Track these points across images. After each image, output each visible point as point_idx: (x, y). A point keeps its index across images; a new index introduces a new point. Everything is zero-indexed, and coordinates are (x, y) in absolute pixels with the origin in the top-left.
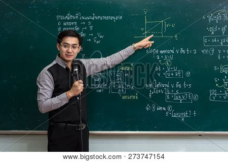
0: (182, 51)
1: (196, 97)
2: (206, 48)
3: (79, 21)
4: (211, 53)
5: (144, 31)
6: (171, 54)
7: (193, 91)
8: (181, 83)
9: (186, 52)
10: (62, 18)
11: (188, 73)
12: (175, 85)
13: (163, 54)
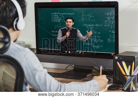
0: (97, 25)
1: (102, 41)
2: (106, 24)
3: (59, 15)
4: (108, 26)
5: (82, 18)
6: (92, 26)
7: (101, 39)
8: (97, 36)
9: (98, 26)
10: (53, 14)
11: (99, 33)
12: (94, 37)
13: (90, 26)
